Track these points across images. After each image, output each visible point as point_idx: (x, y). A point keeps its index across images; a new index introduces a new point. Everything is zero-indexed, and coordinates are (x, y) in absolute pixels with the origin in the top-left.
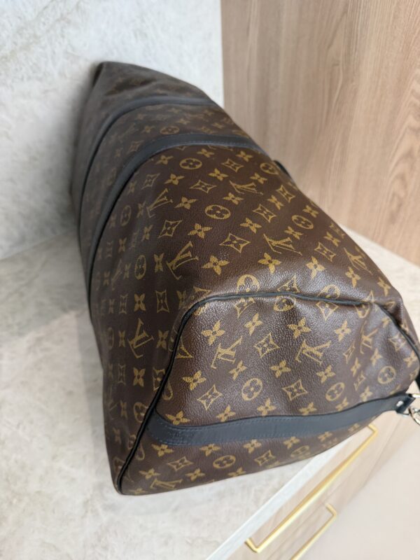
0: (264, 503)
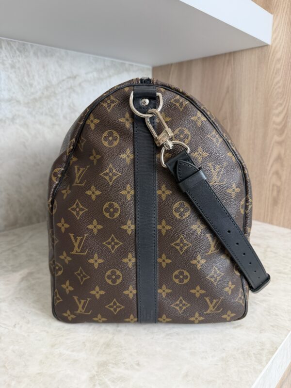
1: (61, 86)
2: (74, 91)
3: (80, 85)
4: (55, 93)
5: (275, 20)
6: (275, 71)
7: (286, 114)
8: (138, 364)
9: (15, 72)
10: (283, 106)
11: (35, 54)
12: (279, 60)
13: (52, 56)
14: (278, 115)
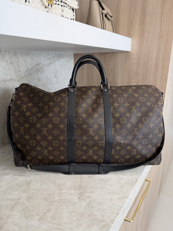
1: (33, 69)
2: (39, 71)
3: (42, 67)
4: (30, 73)
5: (132, 40)
6: (133, 63)
7: (137, 82)
9: (12, 66)
10: (136, 79)
11: (21, 55)
12: (134, 59)
13: (28, 55)
14: (134, 83)
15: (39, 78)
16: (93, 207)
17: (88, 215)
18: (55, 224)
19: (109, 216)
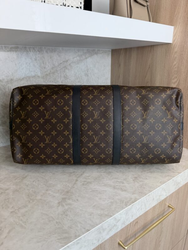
0: (129, 206)
1: (59, 66)
2: (67, 68)
4: (57, 70)
6: (174, 58)
8: (77, 200)
10: (177, 78)
11: (47, 52)
12: (176, 52)
13: (55, 51)
14: (174, 83)
15: (67, 76)
16: (67, 215)
17: (57, 223)
18: (21, 220)
19: (77, 230)
